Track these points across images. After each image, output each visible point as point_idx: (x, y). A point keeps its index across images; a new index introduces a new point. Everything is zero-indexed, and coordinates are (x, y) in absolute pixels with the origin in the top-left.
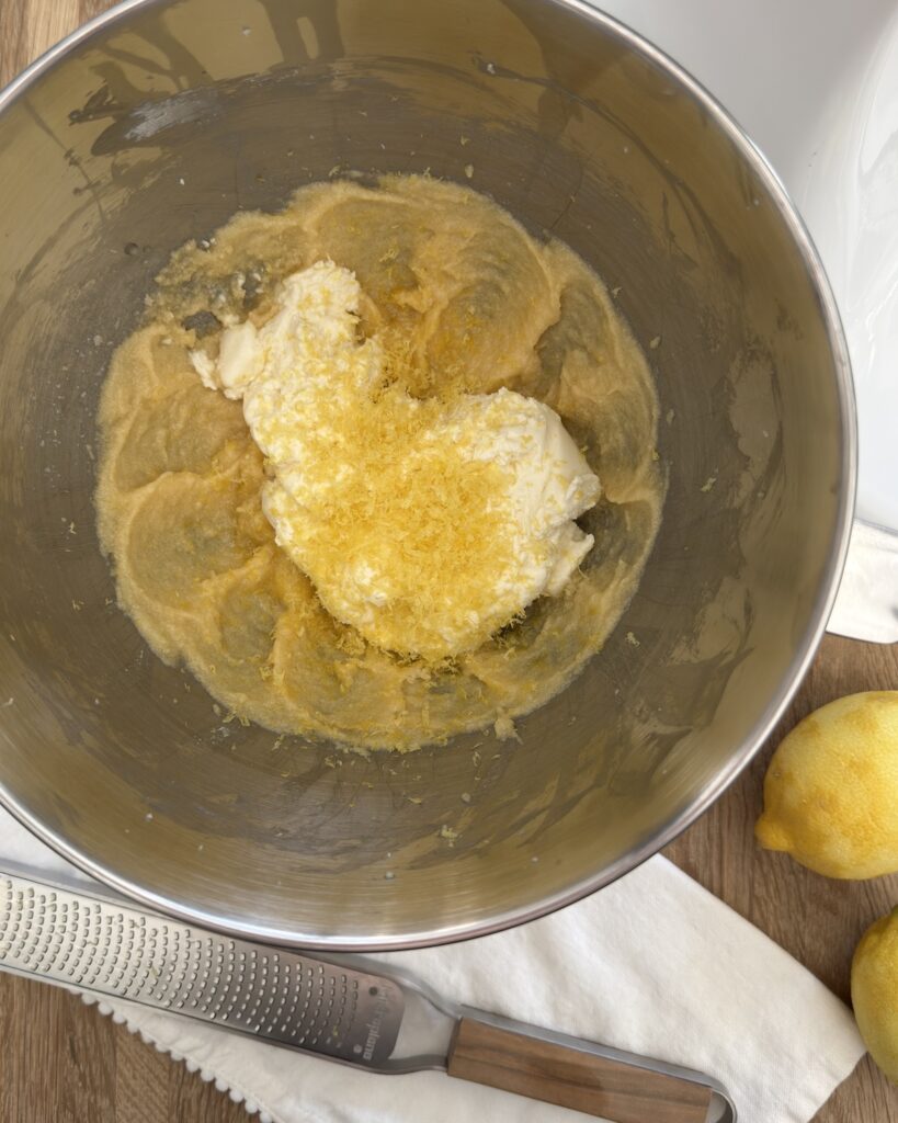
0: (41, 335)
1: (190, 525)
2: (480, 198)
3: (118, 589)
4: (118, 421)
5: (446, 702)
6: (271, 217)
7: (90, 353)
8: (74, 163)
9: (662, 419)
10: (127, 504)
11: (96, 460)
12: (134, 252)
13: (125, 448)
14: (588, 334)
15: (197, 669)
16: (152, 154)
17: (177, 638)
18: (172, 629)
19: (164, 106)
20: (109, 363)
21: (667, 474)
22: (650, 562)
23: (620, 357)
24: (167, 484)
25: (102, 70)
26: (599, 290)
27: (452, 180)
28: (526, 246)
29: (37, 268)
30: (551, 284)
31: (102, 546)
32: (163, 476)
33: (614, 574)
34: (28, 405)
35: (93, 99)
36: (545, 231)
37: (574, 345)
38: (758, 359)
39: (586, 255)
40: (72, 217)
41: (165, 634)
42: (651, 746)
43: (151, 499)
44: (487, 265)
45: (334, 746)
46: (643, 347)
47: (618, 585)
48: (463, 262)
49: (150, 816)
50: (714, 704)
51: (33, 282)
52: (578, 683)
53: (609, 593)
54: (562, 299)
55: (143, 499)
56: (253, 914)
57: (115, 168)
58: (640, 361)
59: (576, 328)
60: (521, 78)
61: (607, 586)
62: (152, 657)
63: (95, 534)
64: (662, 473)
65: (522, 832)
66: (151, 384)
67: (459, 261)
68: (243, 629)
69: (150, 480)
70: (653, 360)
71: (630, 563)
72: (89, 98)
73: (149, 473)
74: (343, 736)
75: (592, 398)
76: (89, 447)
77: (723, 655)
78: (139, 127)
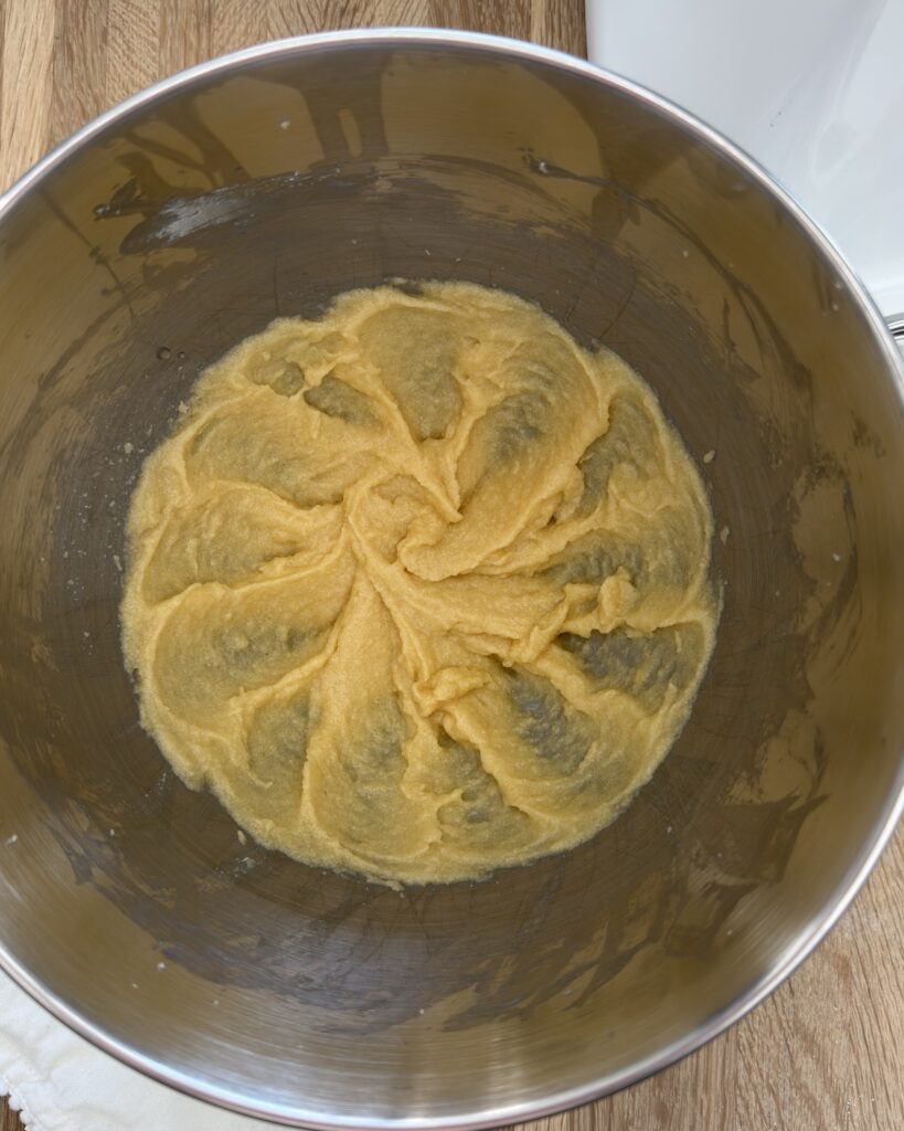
0: (67, 441)
1: (218, 638)
2: (527, 306)
3: (142, 707)
4: (148, 531)
5: (484, 832)
6: (310, 323)
7: (121, 461)
8: (102, 261)
9: (716, 536)
10: (153, 618)
11: (124, 572)
12: (166, 356)
13: (154, 559)
14: (638, 447)
15: (222, 794)
16: (187, 255)
17: (202, 760)
18: (197, 749)
19: (197, 204)
20: (140, 472)
21: (721, 594)
22: (702, 688)
23: (670, 471)
24: (196, 597)
25: (128, 160)
26: (650, 403)
27: (497, 287)
28: (574, 357)
29: (62, 373)
30: (598, 394)
31: (126, 661)
32: (191, 588)
33: (663, 698)
34: (51, 516)
35: (120, 193)
36: (594, 341)
37: (621, 459)
38: (828, 476)
39: (634, 365)
40: (101, 320)
41: (190, 756)
42: (711, 899)
43: (177, 612)
44: (533, 375)
45: (365, 878)
46: (696, 461)
47: (667, 712)
48: (508, 371)
49: (162, 965)
50: (783, 854)
51: (58, 386)
52: (626, 817)
53: (659, 719)
54: (611, 409)
55: (169, 612)
56: (270, 1090)
57: (147, 270)
58: (693, 475)
59: (624, 441)
60: (575, 177)
61: (656, 711)
62: (175, 781)
63: (120, 650)
64: (716, 593)
65: (568, 991)
66: (182, 492)
67: (504, 369)
68: (273, 748)
69: (177, 592)
70: (706, 473)
71: (681, 687)
72: (114, 192)
73: (178, 585)
74: (374, 868)
75: (641, 512)
76: (116, 558)
77: (791, 799)
78: (171, 226)
